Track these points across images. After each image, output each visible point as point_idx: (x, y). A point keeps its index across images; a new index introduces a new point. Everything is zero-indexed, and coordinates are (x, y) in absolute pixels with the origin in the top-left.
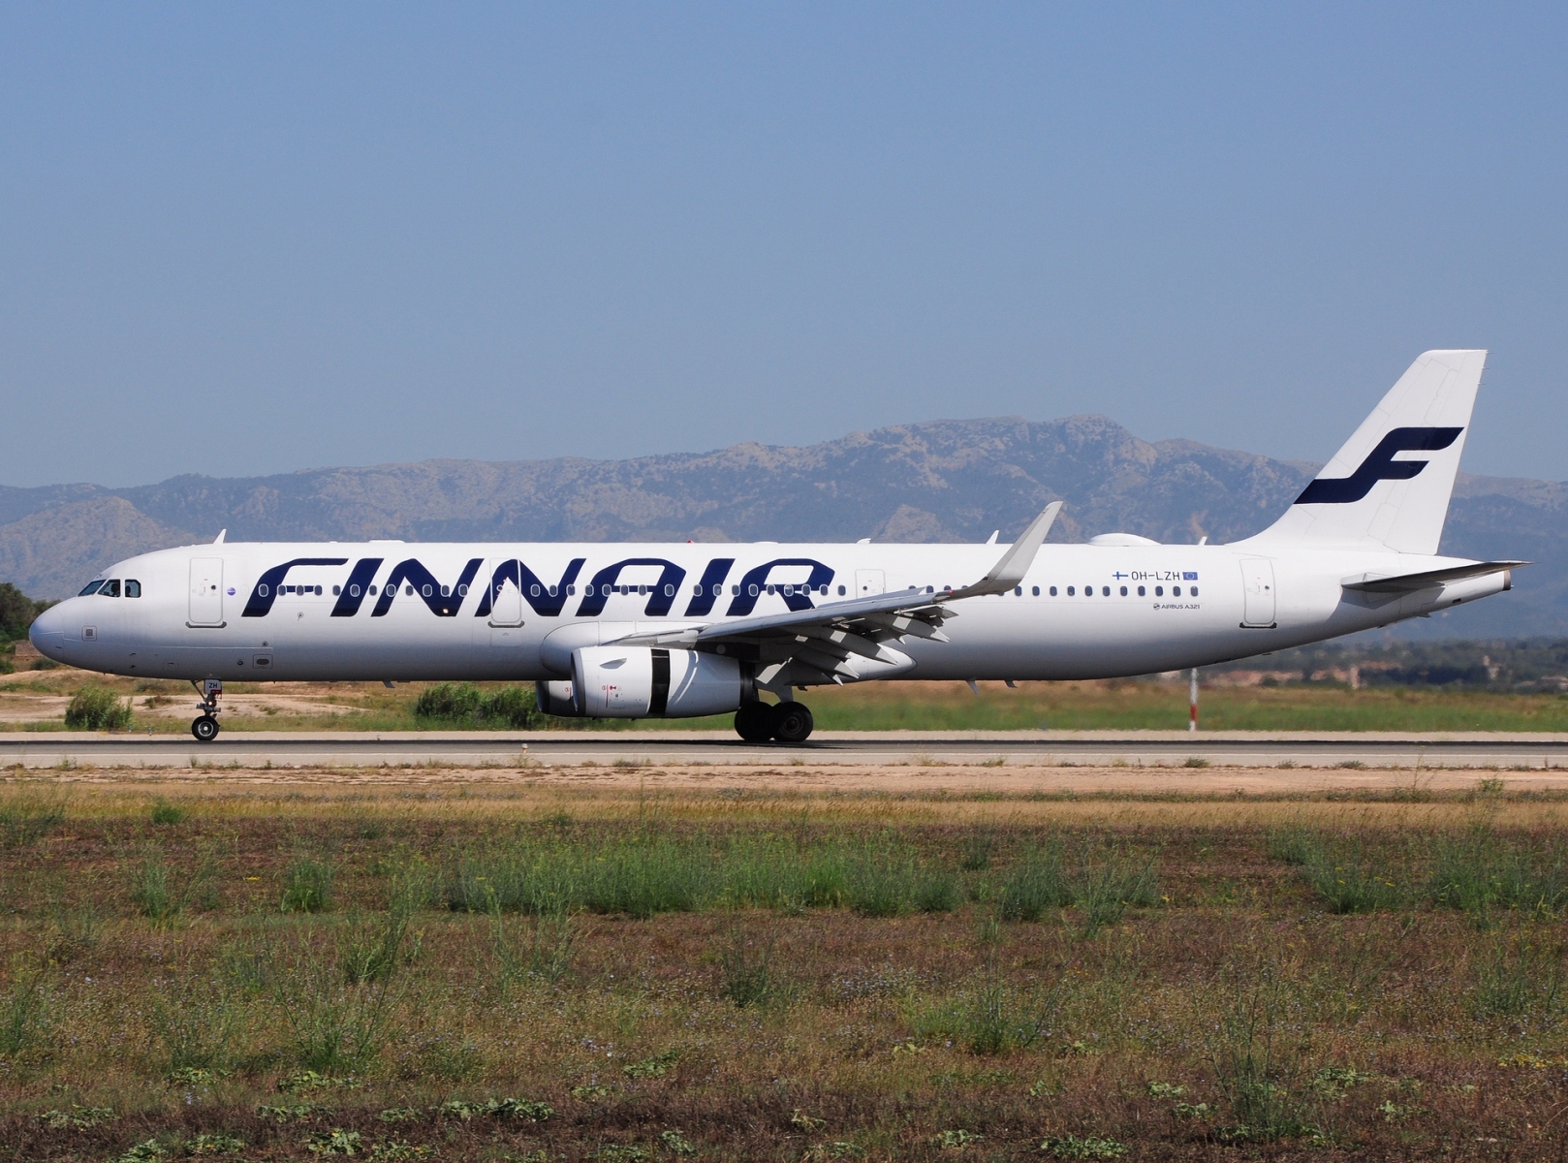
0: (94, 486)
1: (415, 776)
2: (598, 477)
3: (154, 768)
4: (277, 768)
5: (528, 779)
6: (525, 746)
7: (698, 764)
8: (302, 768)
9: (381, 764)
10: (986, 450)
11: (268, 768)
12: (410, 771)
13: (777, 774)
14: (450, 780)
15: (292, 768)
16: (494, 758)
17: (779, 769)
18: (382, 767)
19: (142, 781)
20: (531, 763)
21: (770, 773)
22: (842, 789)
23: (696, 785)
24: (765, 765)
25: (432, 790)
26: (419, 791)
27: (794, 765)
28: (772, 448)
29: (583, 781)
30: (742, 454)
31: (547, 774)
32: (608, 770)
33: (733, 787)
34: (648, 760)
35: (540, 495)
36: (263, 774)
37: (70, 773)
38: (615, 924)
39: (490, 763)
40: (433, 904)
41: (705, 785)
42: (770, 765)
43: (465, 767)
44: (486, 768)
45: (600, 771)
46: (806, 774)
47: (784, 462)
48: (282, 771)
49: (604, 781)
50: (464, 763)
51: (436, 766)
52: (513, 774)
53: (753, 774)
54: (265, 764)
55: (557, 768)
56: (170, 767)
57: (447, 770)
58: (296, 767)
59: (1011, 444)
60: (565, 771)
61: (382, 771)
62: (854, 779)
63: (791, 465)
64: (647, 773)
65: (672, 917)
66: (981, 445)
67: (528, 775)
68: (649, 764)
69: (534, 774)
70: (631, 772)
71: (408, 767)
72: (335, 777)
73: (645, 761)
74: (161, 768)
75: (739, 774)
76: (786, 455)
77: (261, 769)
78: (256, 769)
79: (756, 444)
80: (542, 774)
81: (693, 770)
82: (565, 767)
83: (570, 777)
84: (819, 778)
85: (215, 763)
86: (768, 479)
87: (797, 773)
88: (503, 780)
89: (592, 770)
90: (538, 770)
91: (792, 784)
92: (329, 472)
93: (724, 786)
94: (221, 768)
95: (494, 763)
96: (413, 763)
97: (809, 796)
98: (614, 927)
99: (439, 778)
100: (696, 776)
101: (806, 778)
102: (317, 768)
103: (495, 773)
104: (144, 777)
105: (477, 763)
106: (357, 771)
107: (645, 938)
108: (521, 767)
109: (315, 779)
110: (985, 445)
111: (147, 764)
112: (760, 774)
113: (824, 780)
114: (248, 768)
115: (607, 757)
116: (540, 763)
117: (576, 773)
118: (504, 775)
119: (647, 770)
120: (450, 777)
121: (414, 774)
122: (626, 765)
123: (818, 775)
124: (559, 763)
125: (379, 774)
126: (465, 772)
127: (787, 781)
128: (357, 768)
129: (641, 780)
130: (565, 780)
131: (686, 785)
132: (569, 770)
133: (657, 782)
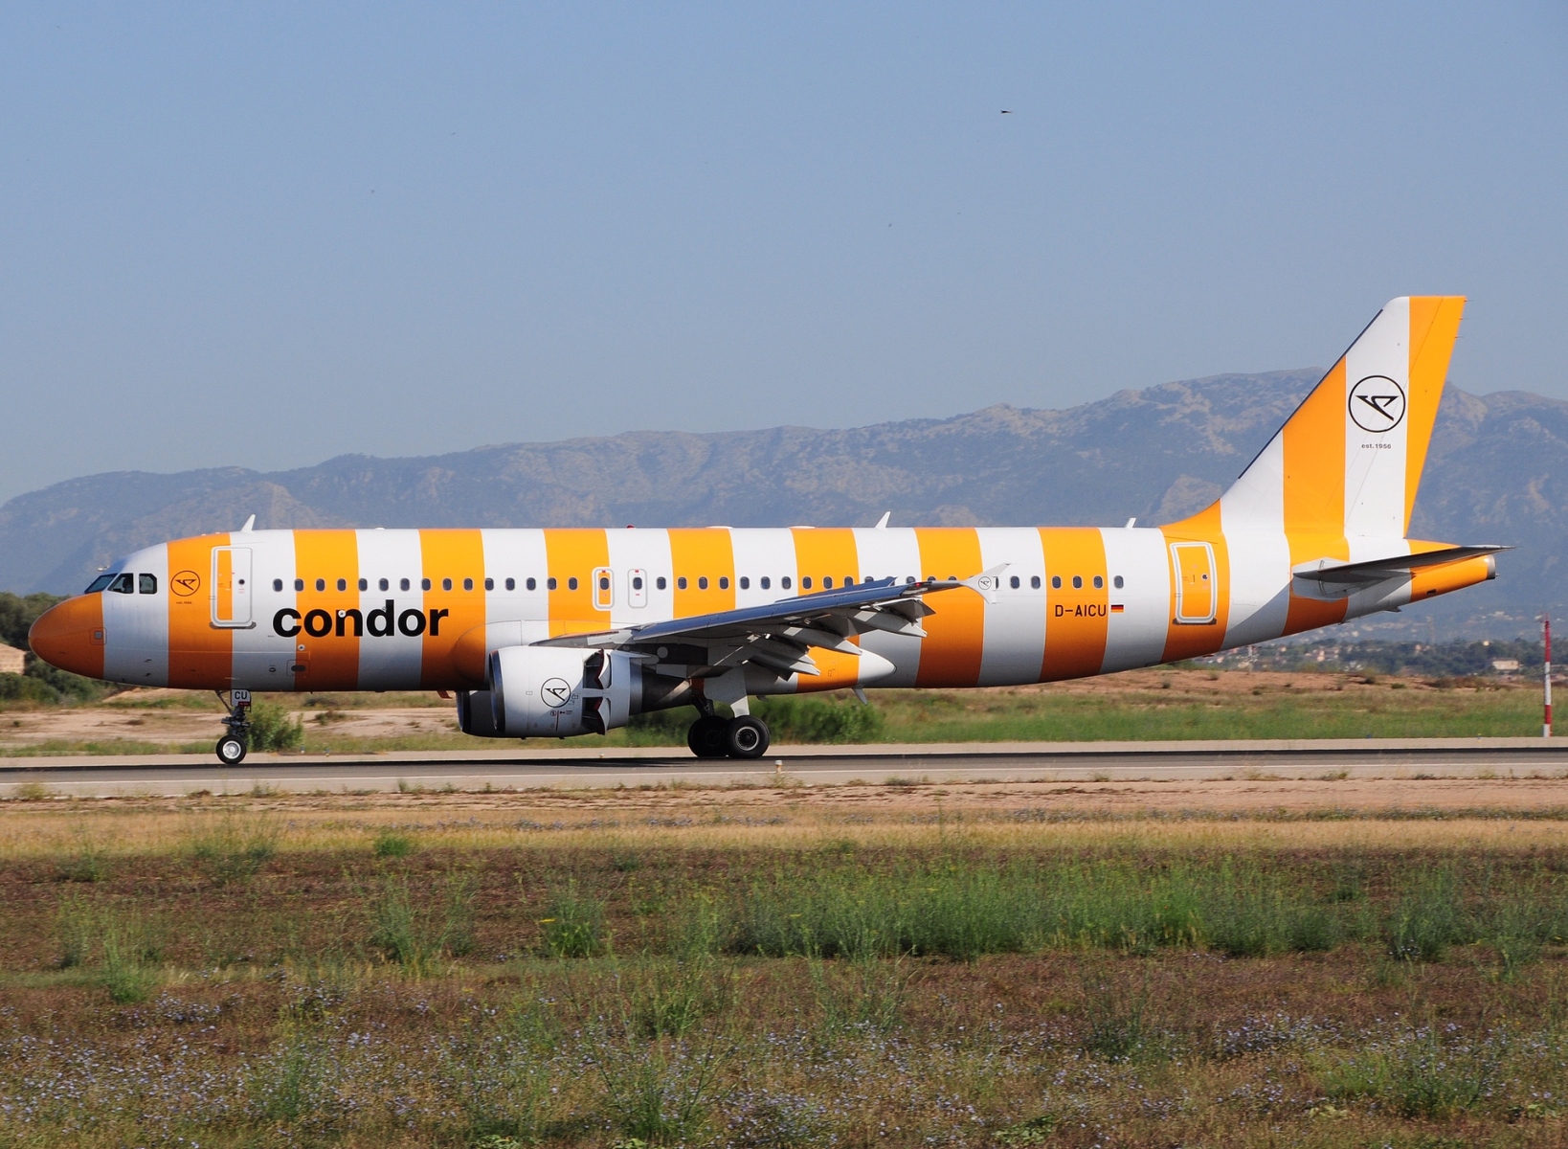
0: (243, 470)
1: (658, 800)
3: (358, 794)
4: (497, 792)
5: (788, 801)
6: (779, 762)
7: (984, 782)
8: (526, 791)
9: (618, 786)
11: (488, 792)
12: (650, 794)
13: (1080, 792)
14: (699, 804)
15: (515, 792)
16: (747, 778)
17: (1081, 786)
18: (619, 790)
19: (347, 809)
20: (790, 783)
21: (1071, 790)
22: (1159, 808)
23: (985, 806)
24: (1063, 782)
25: (679, 815)
26: (666, 816)
27: (1097, 781)
29: (854, 803)
31: (810, 794)
32: (881, 790)
33: (1030, 807)
34: (925, 779)
36: (483, 799)
37: (263, 801)
39: (742, 783)
41: (997, 805)
42: (1070, 781)
43: (713, 789)
44: (737, 788)
45: (871, 791)
46: (1114, 792)
47: (1041, 428)
48: (505, 796)
49: (877, 803)
50: (712, 784)
51: (679, 788)
52: (769, 794)
53: (1051, 792)
54: (483, 787)
55: (820, 788)
56: (376, 792)
57: (693, 792)
58: (519, 790)
60: (830, 791)
61: (620, 794)
62: (1171, 797)
63: (1049, 430)
64: (926, 792)
66: (1275, 403)
67: (788, 797)
68: (926, 783)
69: (795, 795)
70: (909, 792)
71: (647, 788)
72: (566, 801)
73: (921, 778)
74: (366, 793)
75: (1035, 793)
77: (479, 792)
78: (474, 794)
79: (1008, 407)
80: (804, 795)
81: (980, 788)
82: (830, 786)
83: (838, 798)
84: (1129, 796)
85: (427, 787)
86: (1023, 448)
87: (1102, 790)
88: (759, 802)
89: (861, 790)
90: (800, 791)
91: (1097, 803)
92: (510, 449)
93: (1018, 807)
94: (433, 793)
95: (747, 783)
96: (655, 784)
97: (1122, 817)
99: (686, 801)
100: (983, 796)
101: (1114, 797)
102: (544, 790)
103: (749, 795)
104: (347, 804)
105: (726, 783)
106: (588, 794)
108: (778, 787)
109: (543, 804)
111: (350, 790)
112: (1059, 792)
113: (1135, 799)
114: (464, 792)
115: (877, 775)
116: (801, 782)
117: (843, 794)
118: (760, 796)
119: (926, 789)
120: (698, 799)
121: (656, 797)
122: (902, 784)
123: (1128, 792)
124: (822, 782)
125: (616, 797)
126: (713, 794)
127: (1092, 800)
128: (591, 791)
129: (919, 802)
130: (831, 802)
131: (974, 805)
132: (835, 790)
133: (939, 803)
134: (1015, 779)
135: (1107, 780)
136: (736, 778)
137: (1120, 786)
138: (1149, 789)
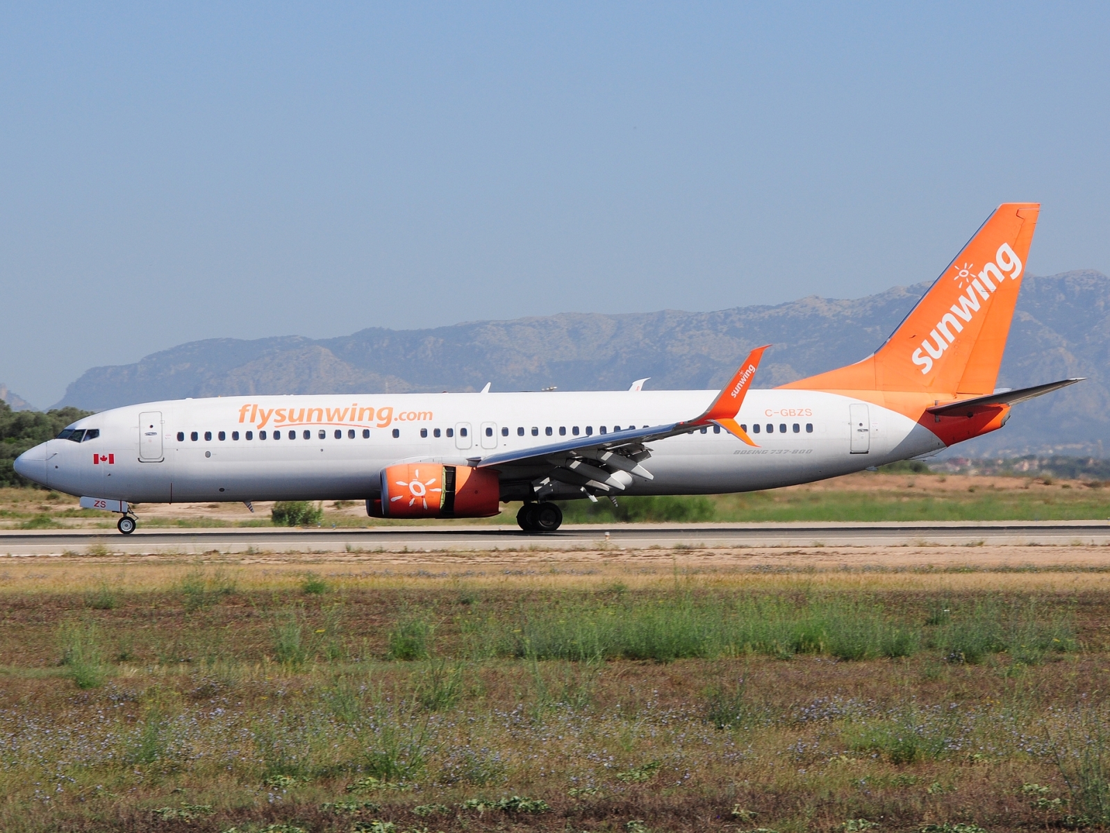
0: (301, 337)
1: (518, 558)
2: (692, 326)
3: (318, 553)
4: (412, 553)
5: (605, 559)
6: (607, 534)
7: (741, 547)
8: (432, 552)
9: (494, 549)
11: (405, 552)
12: (514, 554)
13: (802, 554)
14: (544, 561)
15: (423, 552)
16: (582, 543)
17: (804, 550)
18: (494, 551)
19: (307, 562)
20: (610, 547)
21: (797, 553)
22: (850, 565)
23: (734, 562)
24: (793, 547)
25: (529, 568)
26: (519, 569)
27: (816, 547)
28: (830, 301)
29: (649, 561)
30: (806, 306)
31: (621, 555)
32: (669, 552)
33: (765, 564)
34: (702, 544)
36: (401, 556)
37: (254, 557)
39: (579, 547)
41: (745, 563)
42: (798, 547)
43: (557, 551)
44: (575, 551)
45: (663, 552)
46: (825, 554)
47: (840, 312)
48: (416, 555)
49: (665, 560)
50: (557, 547)
51: (534, 550)
52: (594, 555)
53: (783, 554)
54: (403, 549)
55: (629, 551)
56: (330, 552)
57: (542, 553)
58: (427, 551)
61: (493, 554)
62: (863, 557)
63: (845, 314)
64: (700, 554)
65: (687, 662)
67: (605, 556)
68: (702, 548)
69: (611, 555)
70: (688, 554)
71: (513, 551)
72: (456, 558)
73: (699, 545)
74: (323, 553)
75: (772, 555)
76: (841, 306)
77: (400, 553)
78: (394, 553)
79: (817, 298)
80: (617, 555)
81: (735, 551)
82: (636, 550)
83: (639, 558)
84: (835, 557)
85: (364, 549)
86: (827, 325)
87: (818, 553)
88: (586, 560)
89: (656, 552)
90: (614, 552)
91: (812, 561)
92: (483, 324)
93: (758, 564)
94: (369, 552)
95: (581, 547)
96: (518, 547)
99: (536, 559)
100: (738, 556)
101: (825, 557)
102: (443, 551)
103: (580, 555)
104: (309, 559)
105: (567, 547)
106: (473, 554)
108: (601, 550)
109: (440, 561)
111: (313, 550)
112: (789, 554)
113: (839, 558)
114: (390, 552)
115: (669, 542)
116: (617, 547)
117: (644, 555)
118: (587, 556)
119: (700, 551)
120: (545, 558)
121: (517, 556)
122: (684, 548)
123: (835, 554)
124: (632, 547)
125: (490, 556)
126: (557, 555)
127: (809, 559)
128: (474, 552)
129: (694, 560)
130: (635, 560)
131: (729, 563)
132: (639, 552)
133: (706, 561)
134: (763, 545)
135: (822, 546)
136: (575, 544)
137: (830, 551)
138: (849, 552)
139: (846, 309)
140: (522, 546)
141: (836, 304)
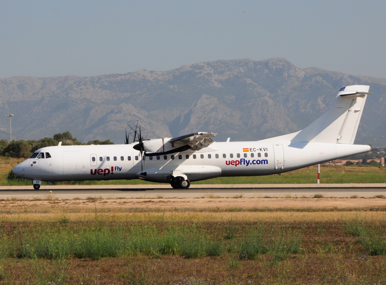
1: (6, 204)
2: (82, 84)
5: (52, 205)
6: (51, 191)
7: (121, 198)
10: (237, 72)
12: (4, 202)
13: (152, 202)
14: (20, 206)
16: (39, 197)
17: (153, 200)
20: (53, 199)
21: (149, 201)
22: (178, 207)
23: (119, 207)
24: (147, 198)
25: (13, 210)
26: (8, 210)
27: (159, 198)
28: (151, 72)
29: (75, 205)
30: (139, 74)
31: (60, 202)
32: (84, 201)
33: (134, 207)
34: (101, 197)
35: (59, 91)
38: (85, 262)
39: (37, 198)
40: (11, 255)
41: (123, 206)
42: (149, 198)
43: (26, 200)
44: (35, 200)
45: (81, 201)
46: (164, 202)
47: (157, 77)
49: (83, 205)
51: (14, 200)
52: (46, 203)
53: (143, 202)
55: (64, 200)
57: (19, 202)
59: (247, 70)
60: (67, 202)
62: (183, 204)
63: (159, 78)
64: (100, 202)
65: (108, 259)
66: (235, 70)
67: (52, 203)
68: (101, 199)
69: (55, 203)
70: (94, 202)
71: (3, 200)
73: (99, 197)
75: (137, 202)
76: (157, 75)
79: (145, 70)
80: (58, 203)
81: (118, 201)
82: (67, 200)
83: (69, 204)
84: (169, 203)
86: (150, 84)
87: (160, 201)
88: (42, 205)
89: (78, 201)
90: (56, 201)
91: (158, 206)
93: (131, 207)
95: (38, 198)
96: (5, 199)
97: (164, 211)
98: (85, 264)
99: (16, 205)
100: (120, 203)
101: (164, 204)
103: (39, 203)
105: (31, 198)
107: (97, 268)
108: (49, 200)
110: (236, 70)
112: (145, 202)
113: (171, 204)
115: (84, 196)
116: (57, 198)
117: (71, 202)
118: (42, 203)
120: (20, 204)
121: (6, 203)
122: (92, 199)
123: (169, 202)
124: (65, 198)
126: (26, 202)
127: (156, 205)
129: (98, 205)
130: (67, 205)
131: (116, 206)
132: (69, 201)
133: (104, 206)
134: (132, 197)
135: (162, 198)
137: (166, 200)
138: (176, 201)
139: (159, 76)
140: (7, 198)
141: (155, 74)
